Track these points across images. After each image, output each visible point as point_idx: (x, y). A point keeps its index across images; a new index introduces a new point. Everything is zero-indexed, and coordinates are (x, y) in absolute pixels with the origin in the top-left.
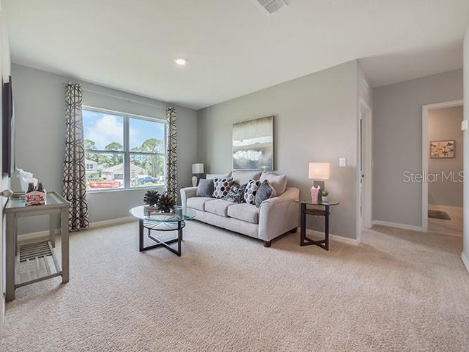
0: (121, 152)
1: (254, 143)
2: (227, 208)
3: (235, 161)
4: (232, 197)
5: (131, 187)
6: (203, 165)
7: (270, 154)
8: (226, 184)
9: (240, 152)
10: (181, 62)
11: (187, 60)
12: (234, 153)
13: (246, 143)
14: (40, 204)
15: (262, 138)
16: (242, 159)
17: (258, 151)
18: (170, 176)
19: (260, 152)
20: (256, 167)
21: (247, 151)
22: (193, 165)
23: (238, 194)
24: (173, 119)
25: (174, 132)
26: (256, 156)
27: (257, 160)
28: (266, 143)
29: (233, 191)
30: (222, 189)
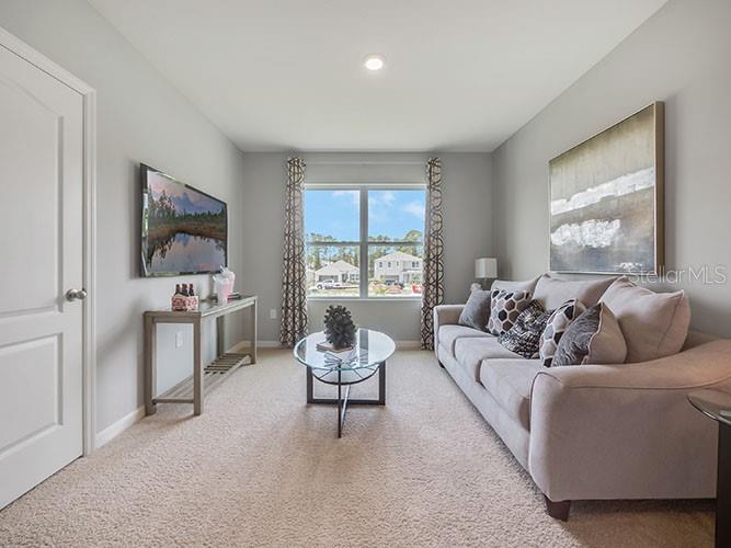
0: (357, 244)
1: (598, 199)
2: (481, 362)
3: (553, 251)
4: (513, 337)
5: (370, 295)
6: (495, 260)
7: (648, 225)
8: (511, 305)
9: (563, 227)
10: (374, 64)
11: (384, 58)
12: (553, 231)
13: (579, 201)
14: (181, 310)
15: (622, 180)
16: (569, 244)
17: (611, 220)
18: (428, 279)
19: (617, 223)
20: (603, 266)
21: (580, 221)
22: (477, 261)
23: (528, 334)
24: (435, 179)
25: (437, 202)
26: (604, 234)
27: (604, 244)
28: (635, 194)
29: (521, 324)
30: (502, 316)
